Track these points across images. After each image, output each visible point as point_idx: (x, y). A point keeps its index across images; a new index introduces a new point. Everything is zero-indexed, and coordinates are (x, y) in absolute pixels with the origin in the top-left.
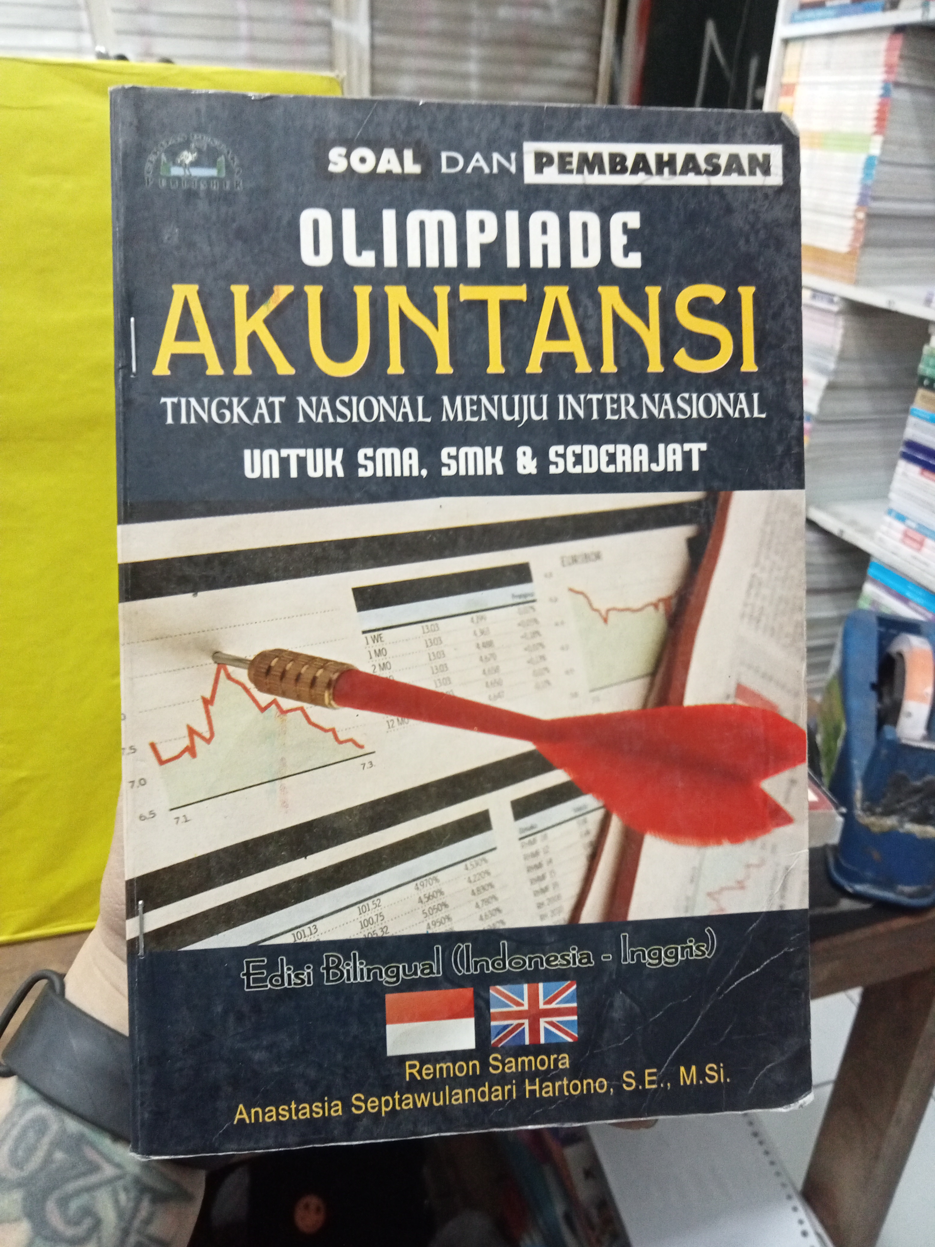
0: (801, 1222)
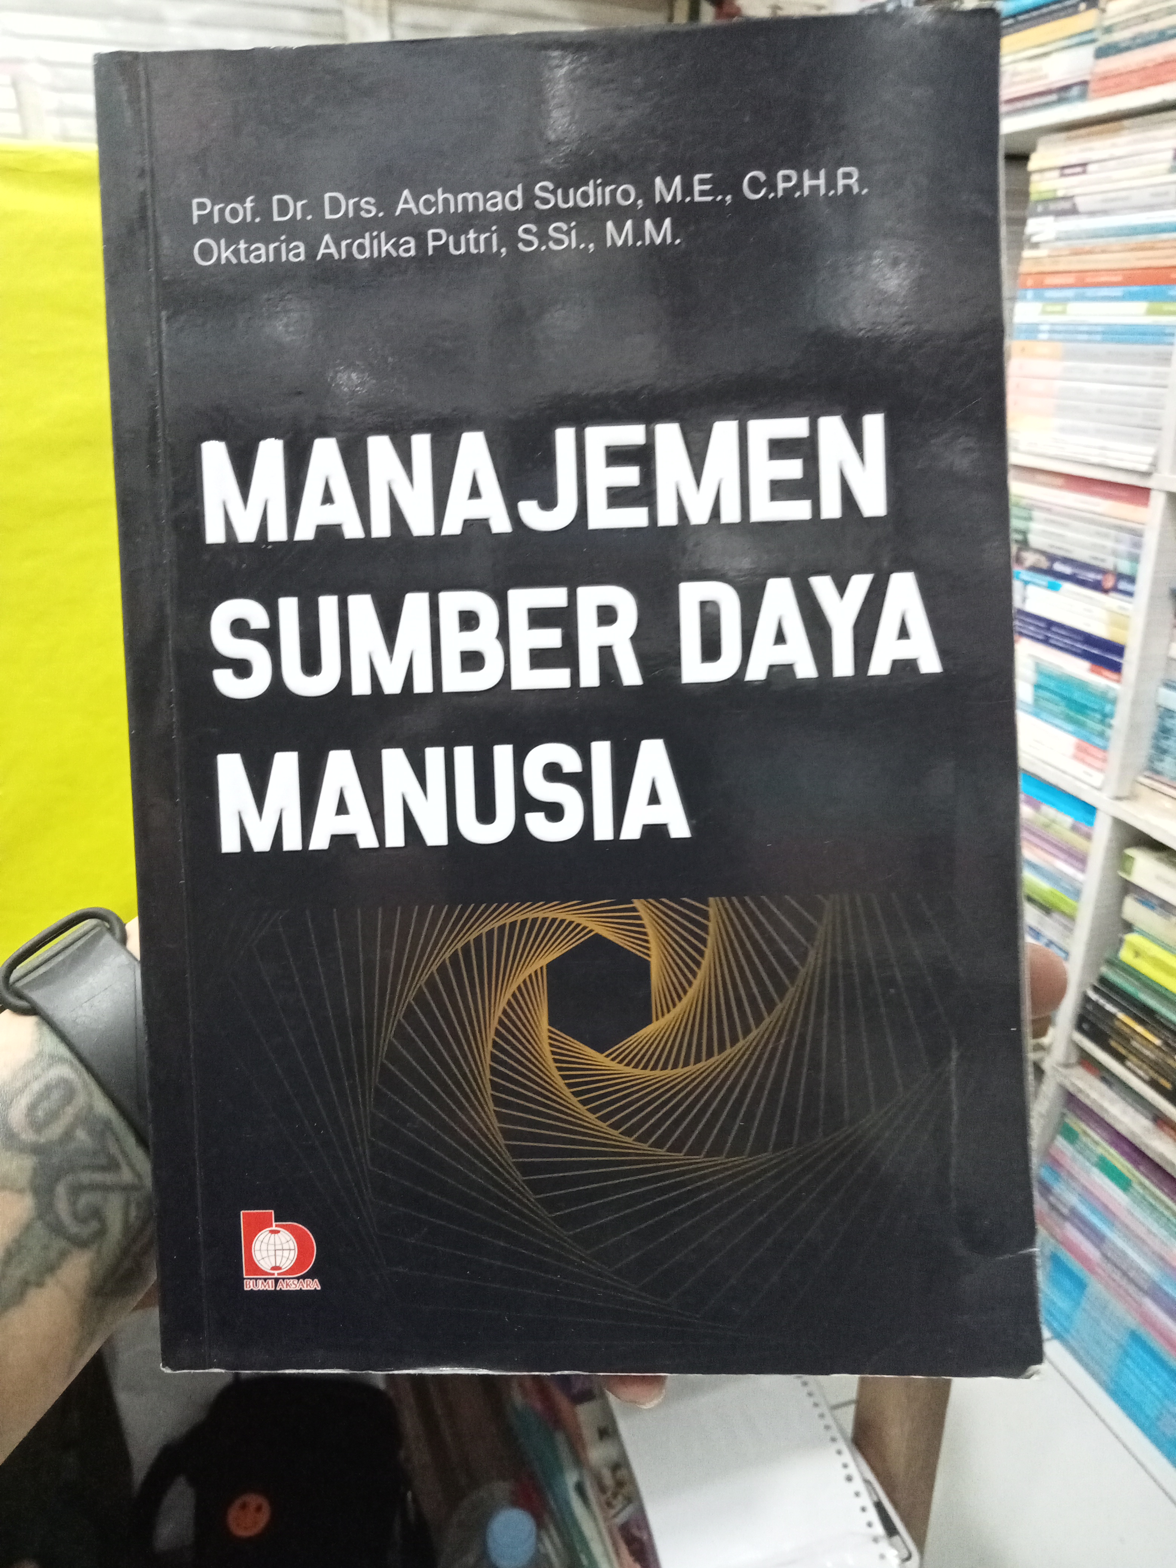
0: (845, 1466)
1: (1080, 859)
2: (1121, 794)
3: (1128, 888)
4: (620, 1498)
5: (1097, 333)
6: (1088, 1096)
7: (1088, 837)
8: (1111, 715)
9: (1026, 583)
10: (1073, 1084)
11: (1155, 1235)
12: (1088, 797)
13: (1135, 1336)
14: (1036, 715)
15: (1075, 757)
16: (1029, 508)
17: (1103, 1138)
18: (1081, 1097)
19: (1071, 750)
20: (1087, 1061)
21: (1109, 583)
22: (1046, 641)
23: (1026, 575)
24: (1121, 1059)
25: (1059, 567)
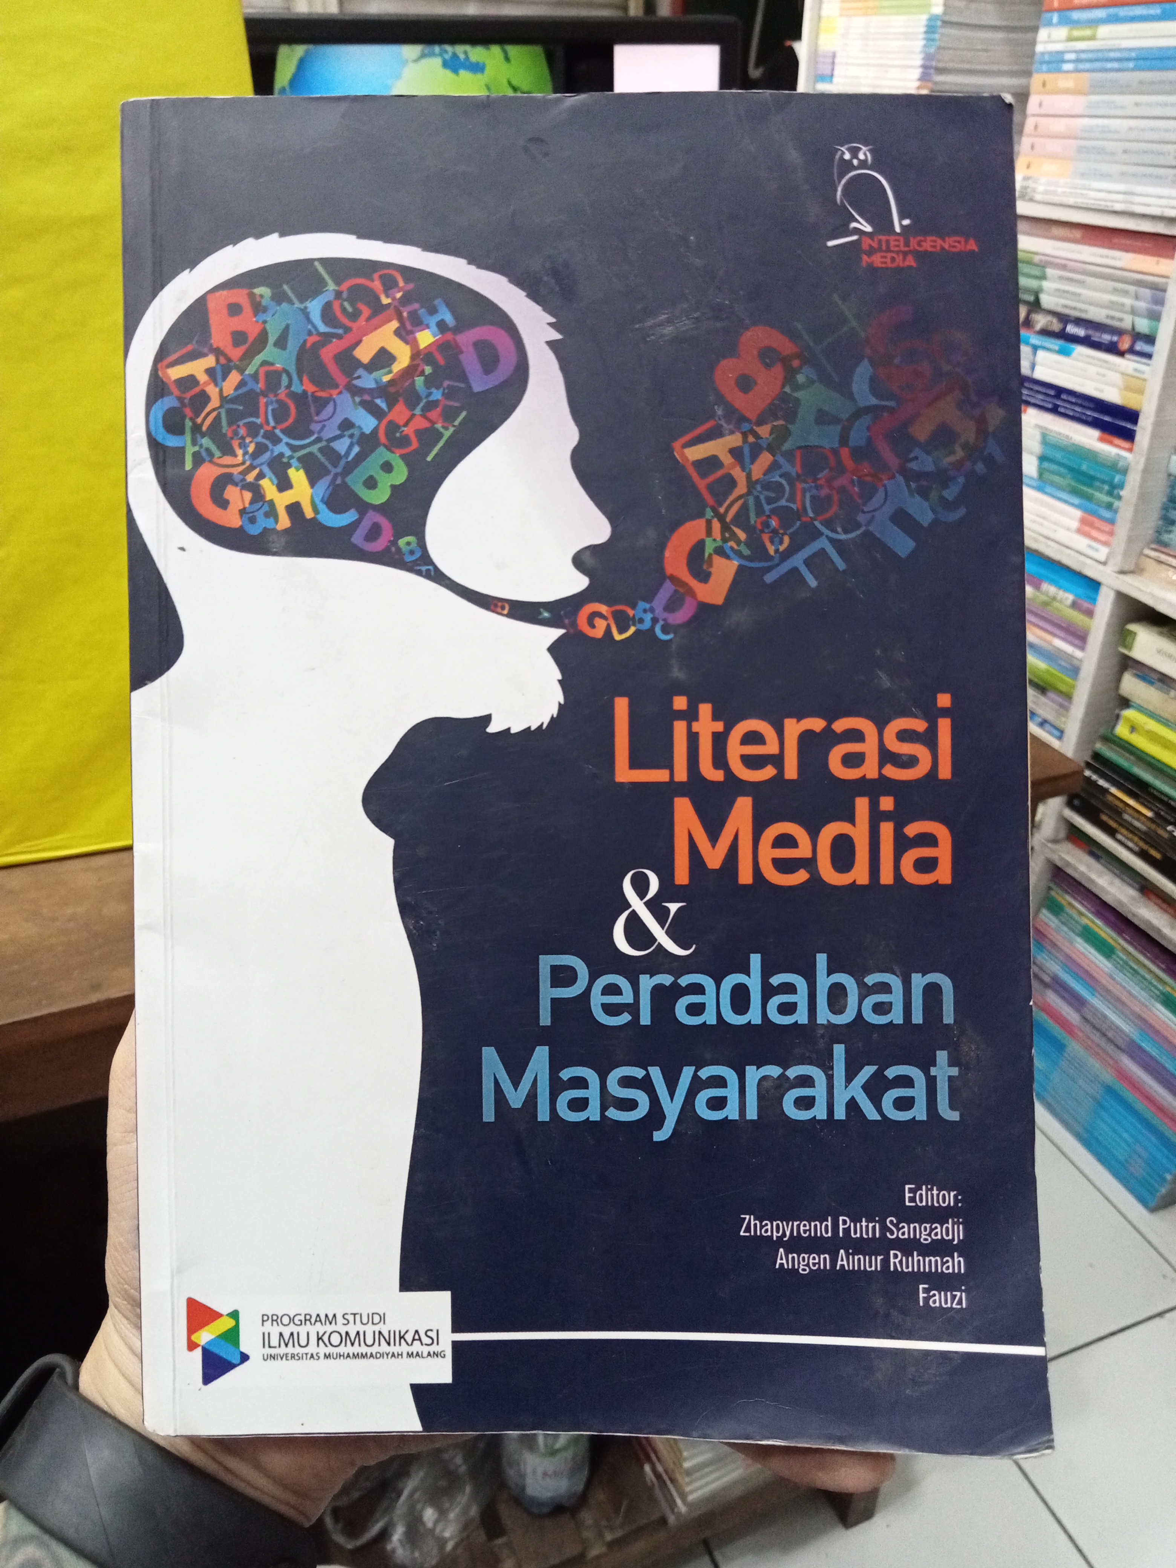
1: (1080, 637)
2: (1127, 568)
3: (1127, 663)
5: (1128, 60)
6: (1076, 869)
7: (1090, 613)
8: (1121, 486)
9: (1035, 348)
10: (1062, 859)
11: (1135, 998)
12: (1092, 571)
13: (1109, 1090)
14: (1040, 489)
15: (1079, 531)
16: (1043, 266)
17: (1089, 910)
18: (1069, 871)
19: (1075, 524)
20: (1075, 835)
21: (1125, 345)
22: (1054, 410)
23: (1035, 340)
24: (1111, 832)
25: (1071, 329)
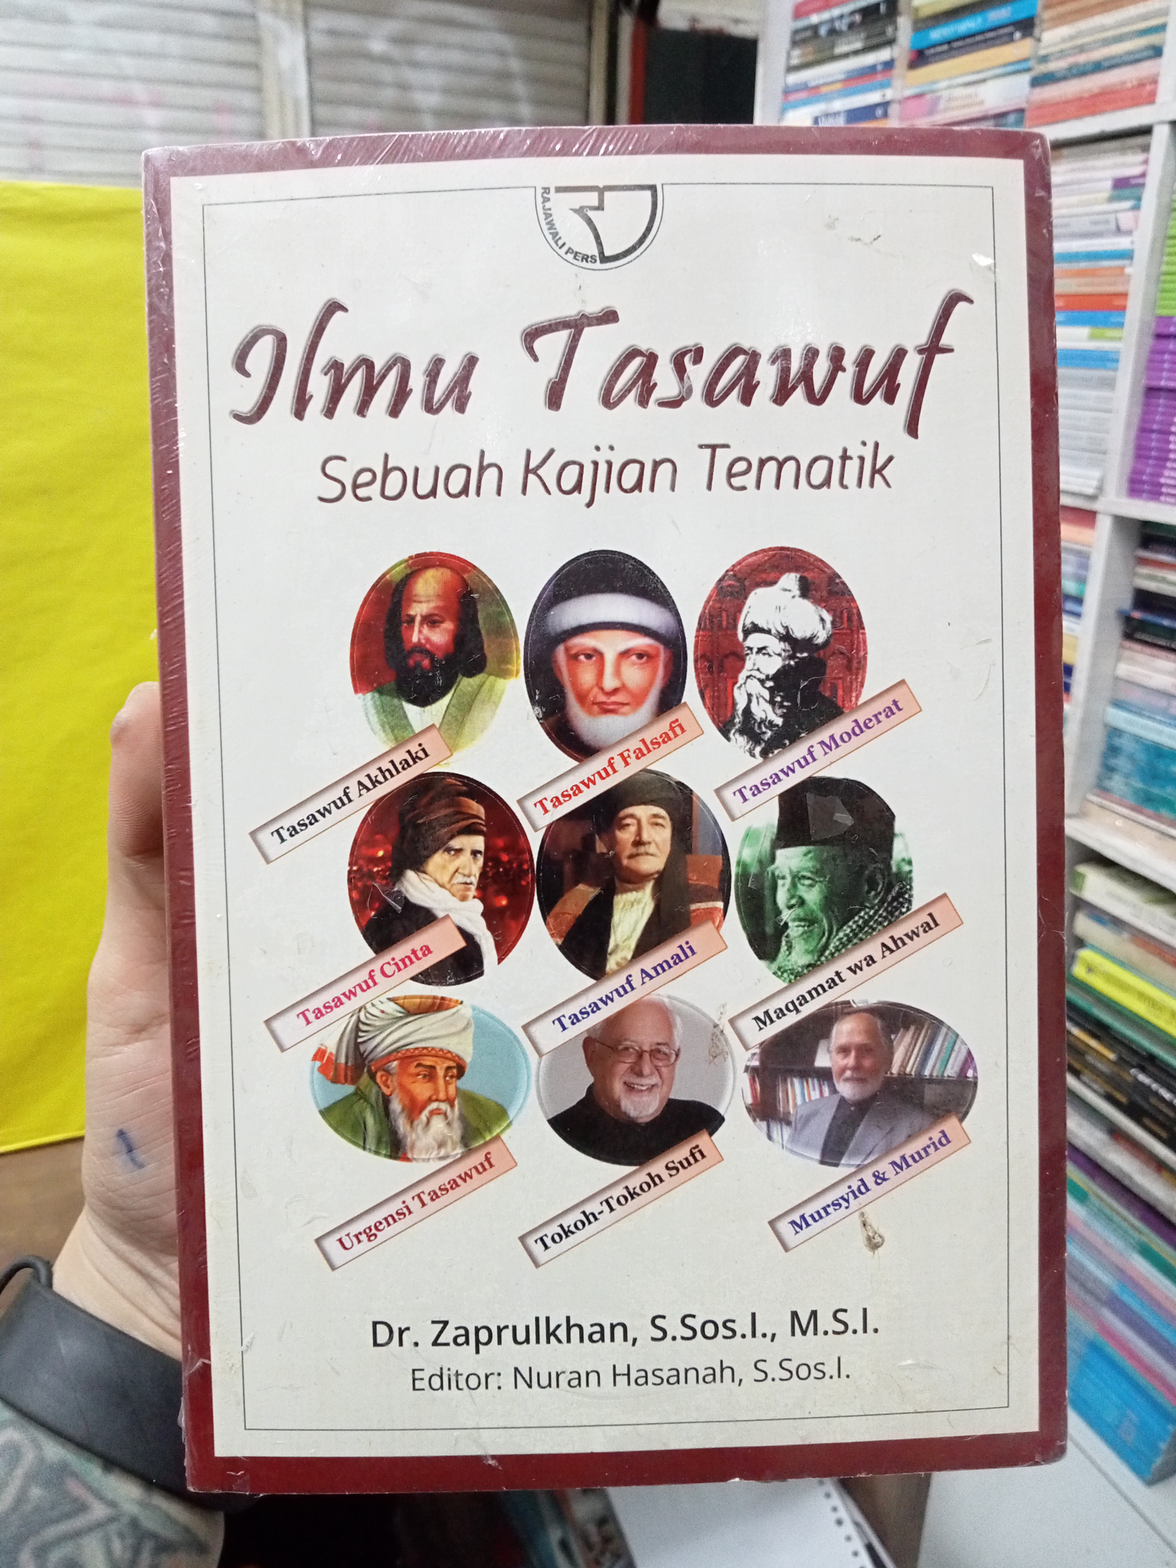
0: (835, 1509)
2: (1071, 812)
3: (1078, 904)
4: (608, 1555)
13: (1093, 1346)
